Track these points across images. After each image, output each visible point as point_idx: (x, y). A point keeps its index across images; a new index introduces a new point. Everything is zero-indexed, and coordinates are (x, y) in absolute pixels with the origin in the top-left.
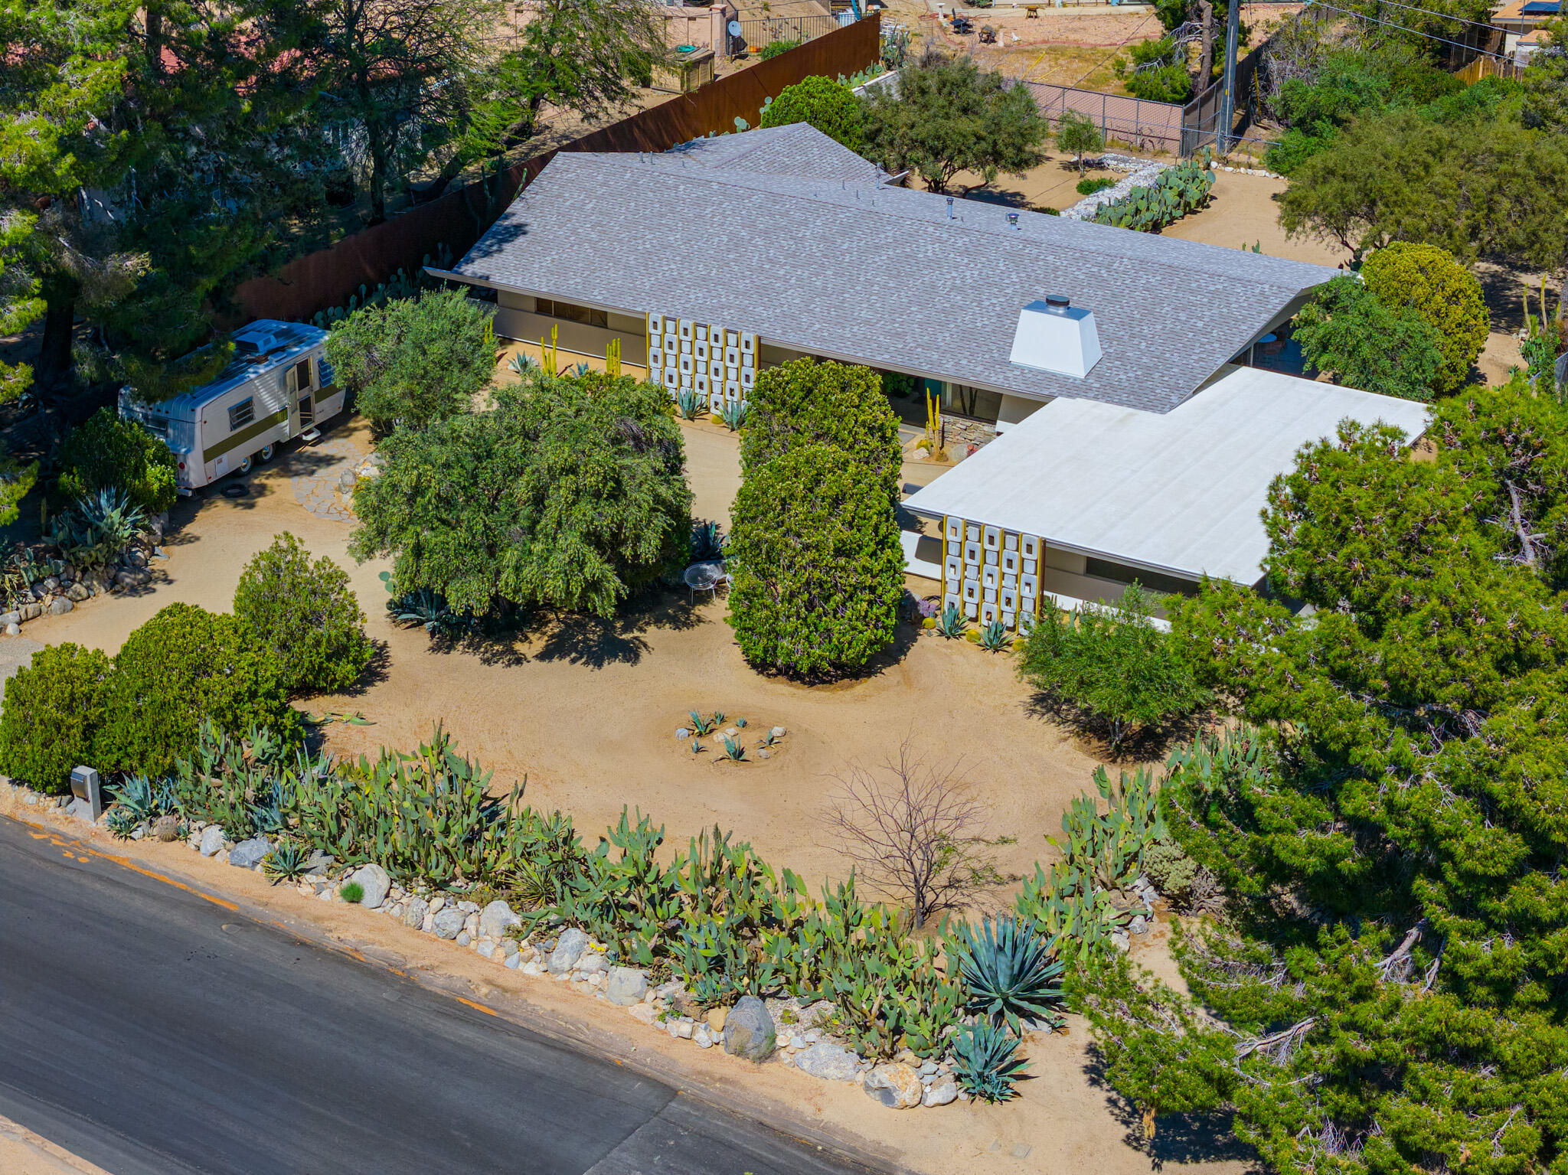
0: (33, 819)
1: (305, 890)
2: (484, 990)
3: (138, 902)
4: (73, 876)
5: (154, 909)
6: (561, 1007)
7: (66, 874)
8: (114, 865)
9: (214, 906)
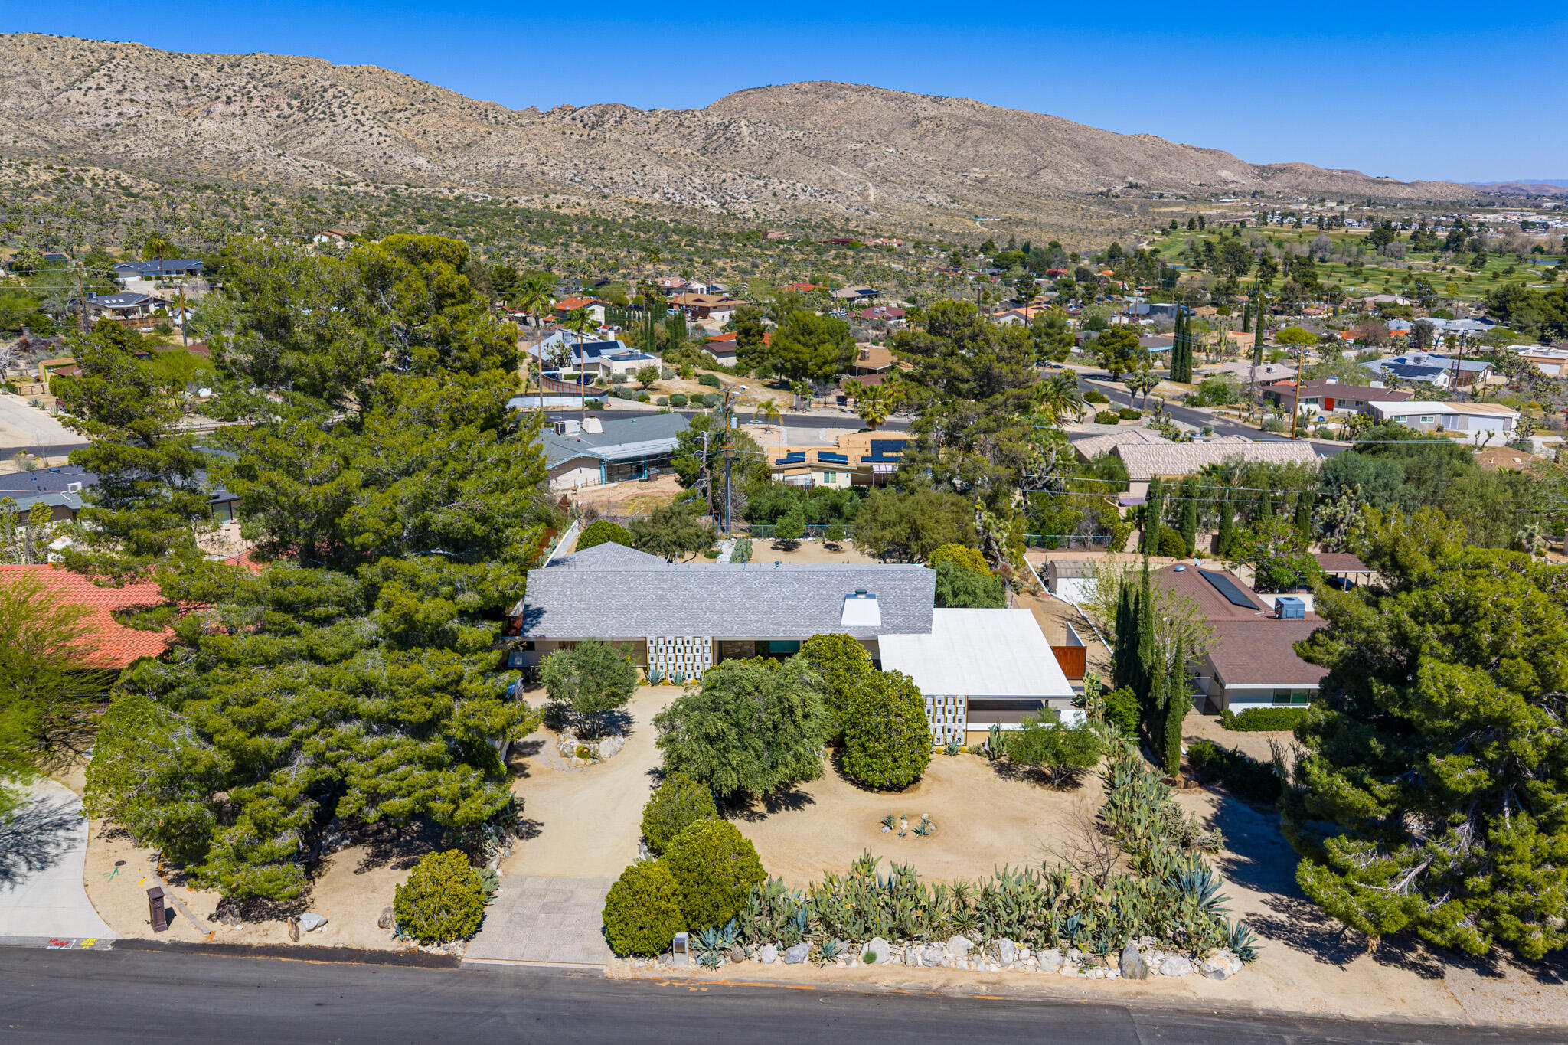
0: (650, 975)
1: (841, 964)
2: (984, 987)
3: (763, 1003)
4: (710, 1000)
5: (775, 1004)
6: (1029, 983)
7: (704, 1000)
8: (724, 987)
9: (802, 991)
